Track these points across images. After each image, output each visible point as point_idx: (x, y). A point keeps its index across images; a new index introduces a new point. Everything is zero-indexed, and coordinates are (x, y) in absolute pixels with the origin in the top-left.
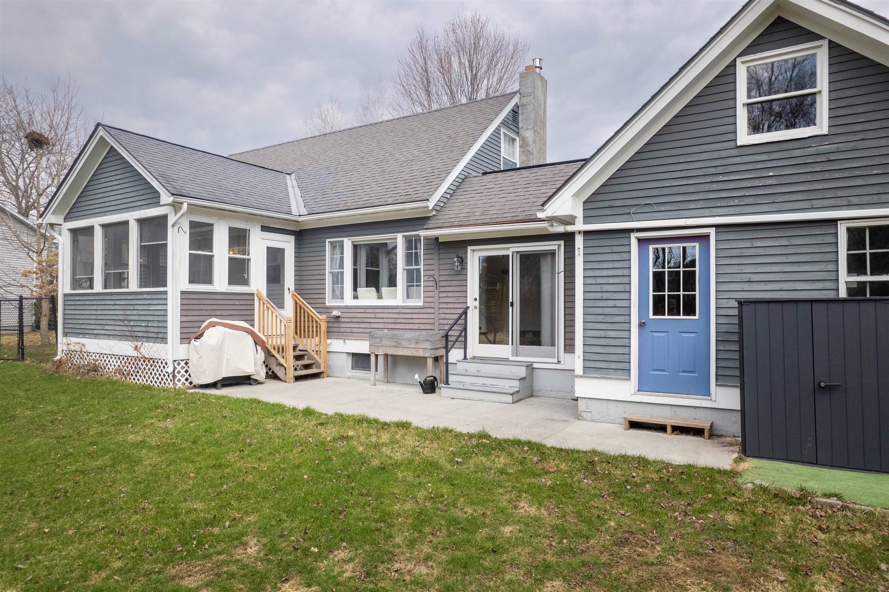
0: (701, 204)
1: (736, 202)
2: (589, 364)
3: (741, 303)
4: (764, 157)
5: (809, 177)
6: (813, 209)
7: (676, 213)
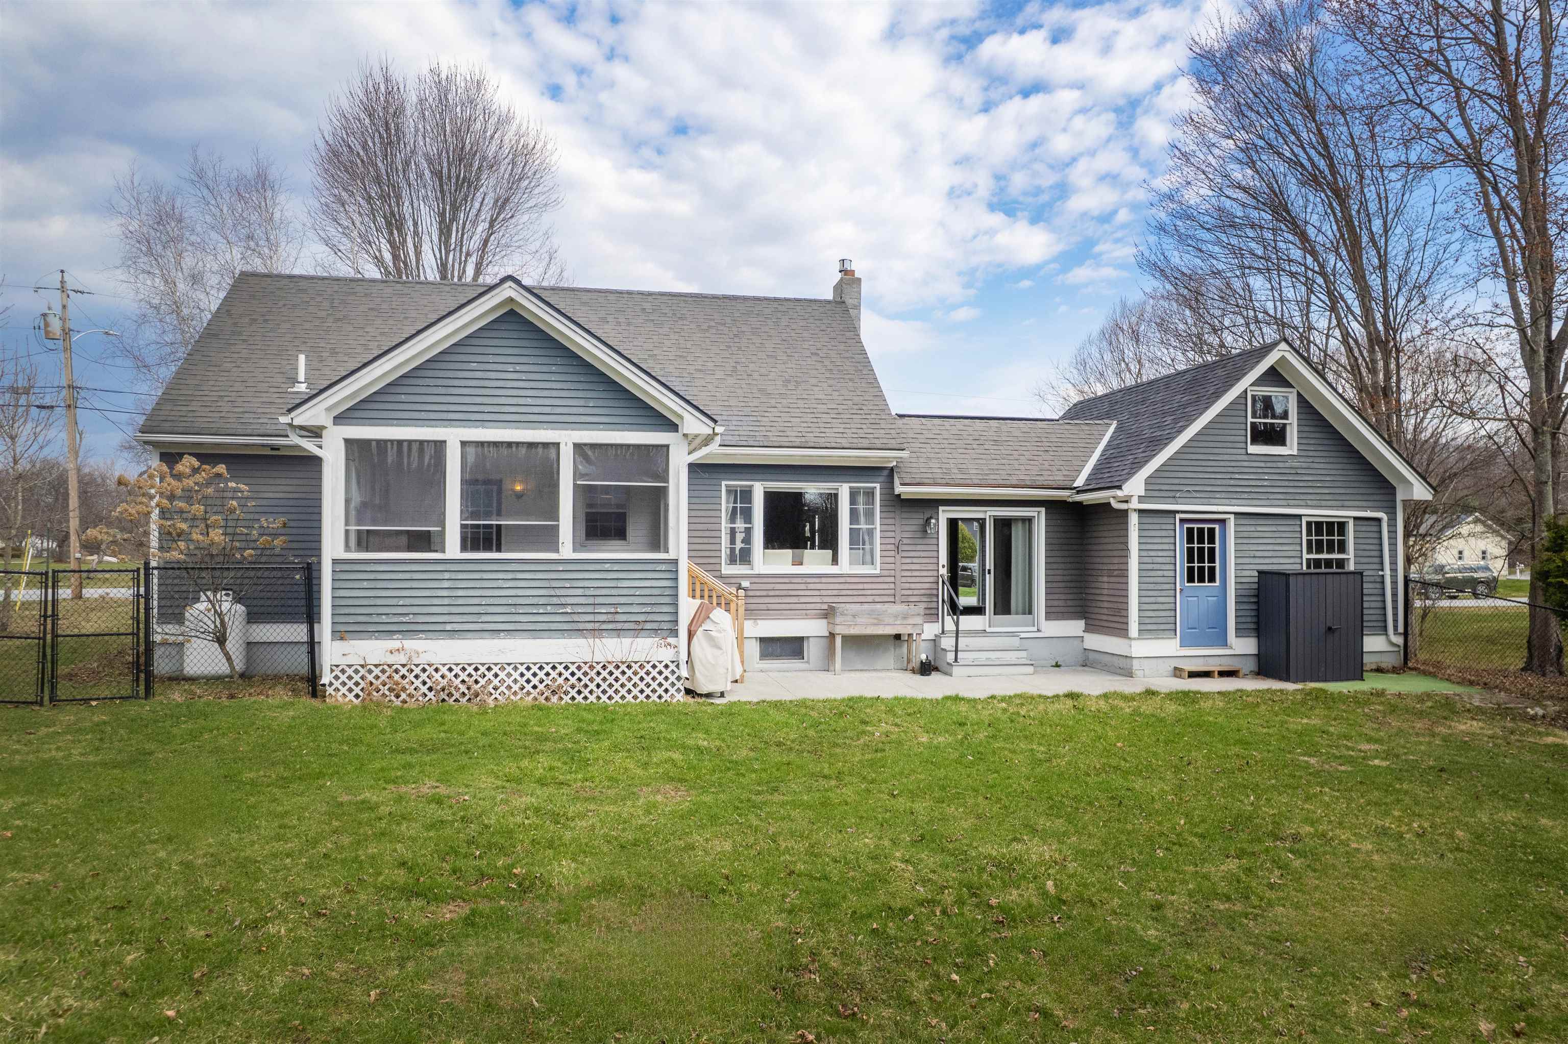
0: (1223, 495)
1: (1246, 496)
2: (1144, 627)
3: (1260, 572)
4: (1262, 465)
5: (1287, 484)
6: (1288, 506)
7: (1208, 501)
